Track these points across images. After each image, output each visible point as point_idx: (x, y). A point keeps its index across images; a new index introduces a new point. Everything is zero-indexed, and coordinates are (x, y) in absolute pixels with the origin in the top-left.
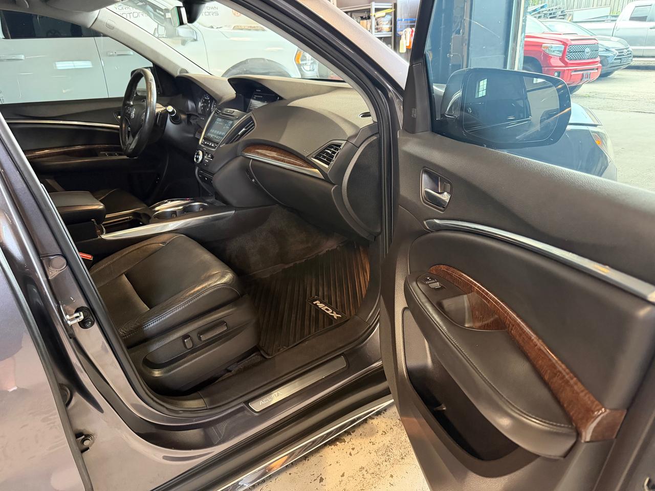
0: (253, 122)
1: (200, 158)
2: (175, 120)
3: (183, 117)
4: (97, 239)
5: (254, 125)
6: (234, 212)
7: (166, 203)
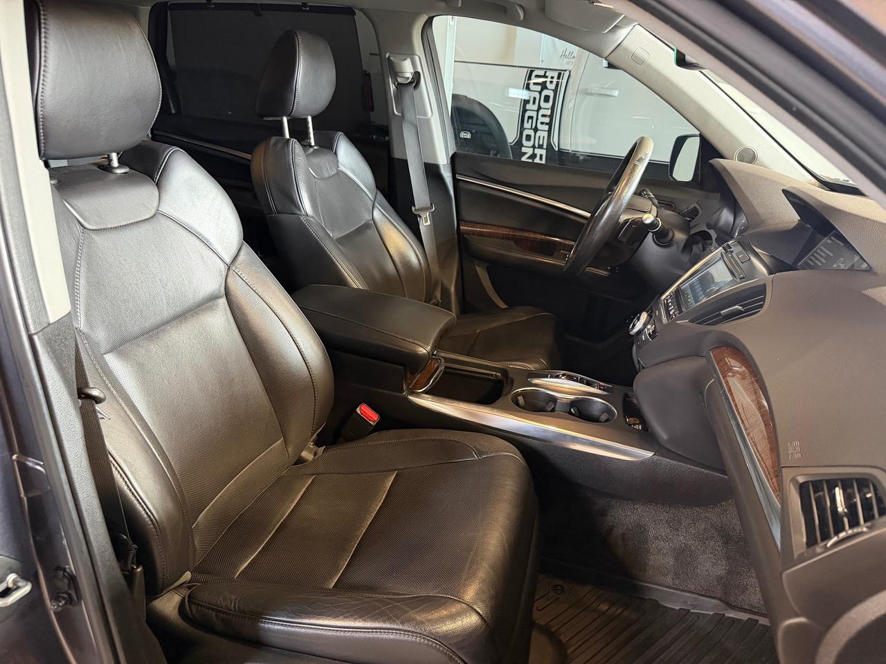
0: (763, 300)
1: (639, 326)
2: (662, 237)
3: (680, 236)
4: (399, 394)
5: (761, 306)
6: (649, 454)
7: (557, 377)
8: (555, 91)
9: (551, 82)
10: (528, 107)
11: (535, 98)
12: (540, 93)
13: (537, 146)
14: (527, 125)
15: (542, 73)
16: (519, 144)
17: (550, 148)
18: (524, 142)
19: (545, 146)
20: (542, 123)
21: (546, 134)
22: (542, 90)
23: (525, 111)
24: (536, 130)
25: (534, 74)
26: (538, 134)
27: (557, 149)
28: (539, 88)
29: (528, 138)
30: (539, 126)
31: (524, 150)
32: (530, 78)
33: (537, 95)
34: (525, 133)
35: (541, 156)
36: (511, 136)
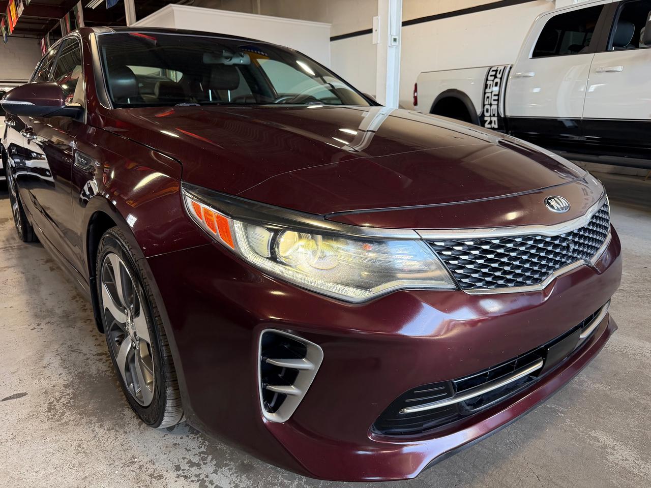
8: (501, 79)
9: (499, 73)
10: (487, 91)
11: (490, 85)
12: (493, 81)
13: (492, 115)
14: (486, 103)
15: (495, 68)
16: (483, 115)
17: (499, 116)
18: (486, 114)
19: (496, 115)
20: (494, 100)
21: (496, 107)
22: (494, 79)
23: (485, 93)
24: (491, 105)
25: (492, 70)
26: (493, 107)
27: (502, 116)
28: (493, 78)
29: (487, 111)
30: (493, 103)
31: (486, 118)
32: (489, 72)
33: (491, 82)
34: (486, 107)
35: (495, 121)
36: (479, 111)
